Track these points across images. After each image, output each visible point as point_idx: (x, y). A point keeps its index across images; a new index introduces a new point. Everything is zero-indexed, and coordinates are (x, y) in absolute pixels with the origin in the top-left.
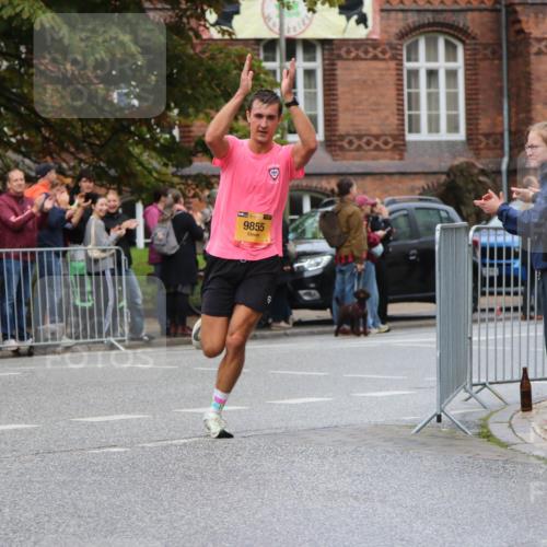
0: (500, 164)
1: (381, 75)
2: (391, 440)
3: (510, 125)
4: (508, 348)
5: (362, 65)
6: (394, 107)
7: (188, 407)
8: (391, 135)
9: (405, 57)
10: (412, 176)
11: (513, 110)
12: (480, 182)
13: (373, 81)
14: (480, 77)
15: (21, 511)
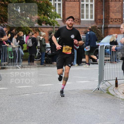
0: (102, 26)
1: (76, 5)
2: (88, 94)
3: (104, 17)
4: (108, 71)
5: (71, 3)
6: (78, 13)
7: (40, 84)
8: (77, 19)
9: (81, 1)
10: (82, 28)
11: (105, 14)
12: (98, 30)
13: (74, 6)
14: (98, 6)
15: (11, 110)
